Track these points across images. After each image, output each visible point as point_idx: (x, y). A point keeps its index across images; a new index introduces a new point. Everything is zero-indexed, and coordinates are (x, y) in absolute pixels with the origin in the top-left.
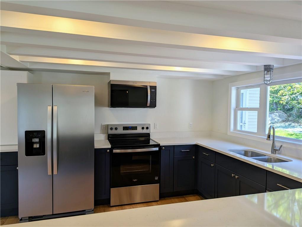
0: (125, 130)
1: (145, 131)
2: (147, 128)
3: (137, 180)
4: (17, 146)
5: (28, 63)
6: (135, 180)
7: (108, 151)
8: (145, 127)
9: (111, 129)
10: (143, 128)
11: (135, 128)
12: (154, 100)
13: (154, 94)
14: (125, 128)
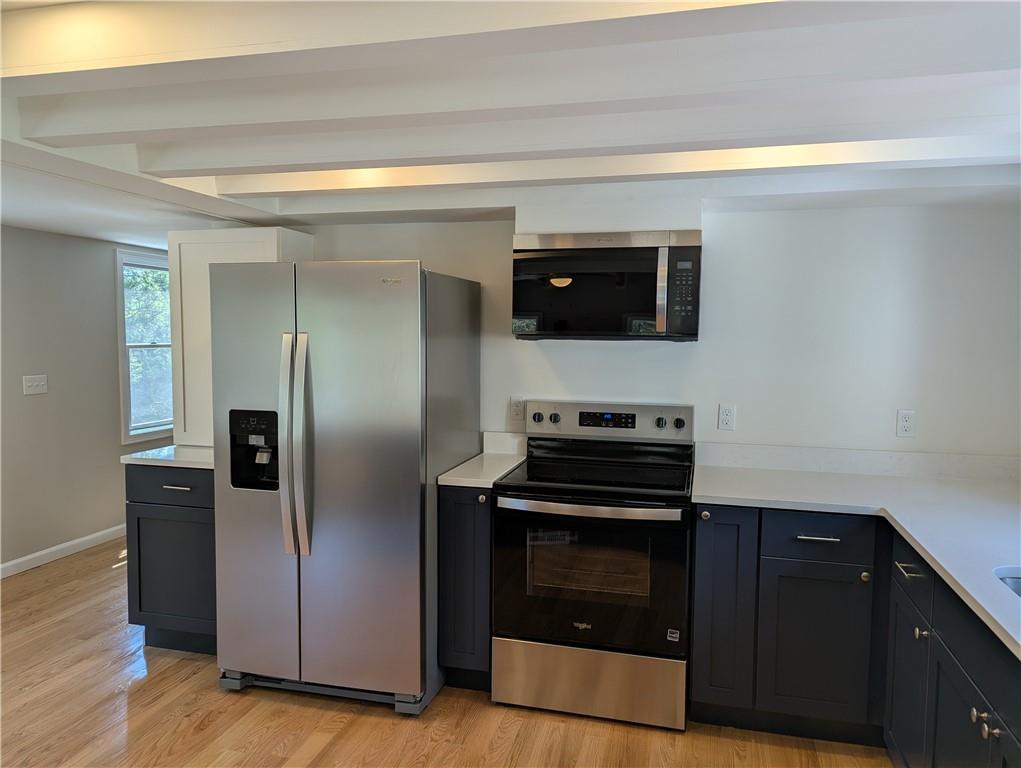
0: (588, 425)
1: (669, 435)
2: (679, 424)
3: (589, 627)
4: (212, 451)
5: (277, 199)
6: (583, 626)
7: (482, 498)
8: (670, 420)
9: (538, 418)
10: (660, 423)
11: (626, 420)
12: (689, 308)
13: (687, 281)
14: (588, 418)
